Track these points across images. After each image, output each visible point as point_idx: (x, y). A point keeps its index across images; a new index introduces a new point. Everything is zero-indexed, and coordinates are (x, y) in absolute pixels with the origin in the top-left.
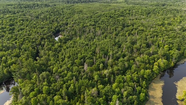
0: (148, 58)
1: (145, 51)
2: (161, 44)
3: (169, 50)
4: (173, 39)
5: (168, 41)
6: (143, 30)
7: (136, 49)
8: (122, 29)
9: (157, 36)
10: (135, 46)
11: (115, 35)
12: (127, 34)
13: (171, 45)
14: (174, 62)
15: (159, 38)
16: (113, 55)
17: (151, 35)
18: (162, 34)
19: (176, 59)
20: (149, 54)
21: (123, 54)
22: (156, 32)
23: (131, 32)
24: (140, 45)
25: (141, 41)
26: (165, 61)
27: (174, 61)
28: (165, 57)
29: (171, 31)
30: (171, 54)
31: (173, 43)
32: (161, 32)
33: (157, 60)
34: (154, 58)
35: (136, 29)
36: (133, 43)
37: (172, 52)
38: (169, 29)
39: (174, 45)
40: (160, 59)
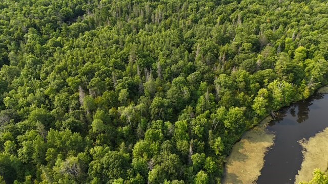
0: (245, 77)
1: (244, 59)
2: (289, 42)
3: (307, 58)
4: (321, 32)
5: (307, 37)
6: (257, 12)
7: (224, 55)
8: (213, 8)
9: (285, 24)
12: (219, 18)
13: (312, 47)
14: (310, 88)
15: (289, 30)
16: (163, 67)
17: (271, 23)
18: (299, 21)
19: (316, 80)
22: (287, 15)
24: (238, 46)
25: (242, 36)
26: (287, 85)
27: (312, 85)
28: (292, 74)
29: (320, 13)
30: (307, 68)
31: (319, 42)
32: (296, 16)
33: (269, 82)
34: (263, 77)
37: (311, 63)
38: (316, 10)
39: (321, 46)
40: (275, 81)
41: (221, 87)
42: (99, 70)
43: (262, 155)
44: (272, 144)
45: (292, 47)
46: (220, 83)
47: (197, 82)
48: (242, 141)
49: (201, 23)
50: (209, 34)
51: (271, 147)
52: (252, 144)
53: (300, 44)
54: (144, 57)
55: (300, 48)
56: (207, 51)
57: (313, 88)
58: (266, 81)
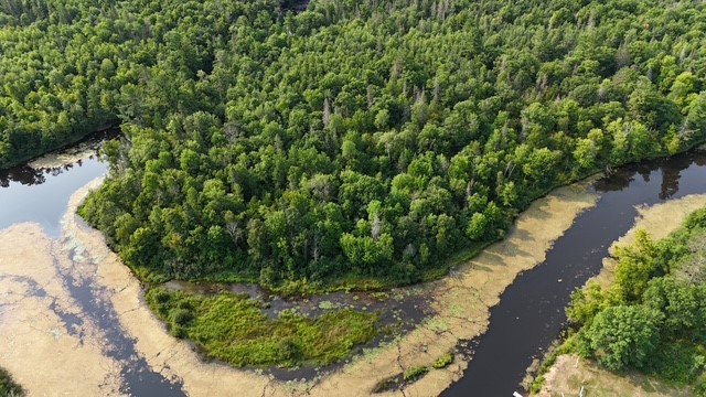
0: (571, 110)
3: (690, 92)
6: (631, 8)
7: (545, 76)
11: (503, 19)
17: (652, 28)
26: (638, 127)
27: (685, 133)
28: (653, 113)
30: (685, 108)
33: (609, 123)
34: (603, 114)
37: (695, 99)
40: (619, 120)
41: (530, 120)
42: (348, 82)
43: (573, 216)
44: (592, 205)
46: (528, 116)
47: (493, 112)
48: (548, 197)
49: (519, 24)
50: (528, 43)
51: (590, 208)
52: (562, 203)
53: (689, 68)
54: (415, 69)
55: (687, 74)
56: (518, 68)
57: (686, 139)
58: (605, 119)
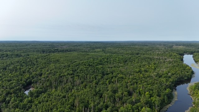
0: (131, 107)
1: (127, 100)
2: (141, 91)
3: (151, 97)
4: (152, 86)
5: (147, 88)
6: (122, 78)
7: (118, 98)
8: (102, 77)
9: (137, 83)
10: (117, 95)
11: (95, 84)
12: (107, 82)
13: (151, 92)
14: (157, 110)
15: (139, 85)
16: (94, 106)
17: (130, 82)
18: (141, 81)
19: (158, 106)
20: (133, 103)
21: (106, 105)
22: (135, 79)
23: (111, 80)
24: (122, 94)
25: (122, 89)
26: (148, 109)
27: (157, 108)
28: (148, 104)
29: (148, 77)
30: (153, 101)
31: (153, 90)
32: (139, 79)
33: (141, 109)
34: (138, 107)
35: (115, 77)
36: (115, 92)
37: (153, 99)
38: (146, 76)
39: (154, 91)
40: (144, 108)
45: (143, 93)
53: (146, 91)
55: (147, 93)
56: (110, 97)
58: (139, 108)
